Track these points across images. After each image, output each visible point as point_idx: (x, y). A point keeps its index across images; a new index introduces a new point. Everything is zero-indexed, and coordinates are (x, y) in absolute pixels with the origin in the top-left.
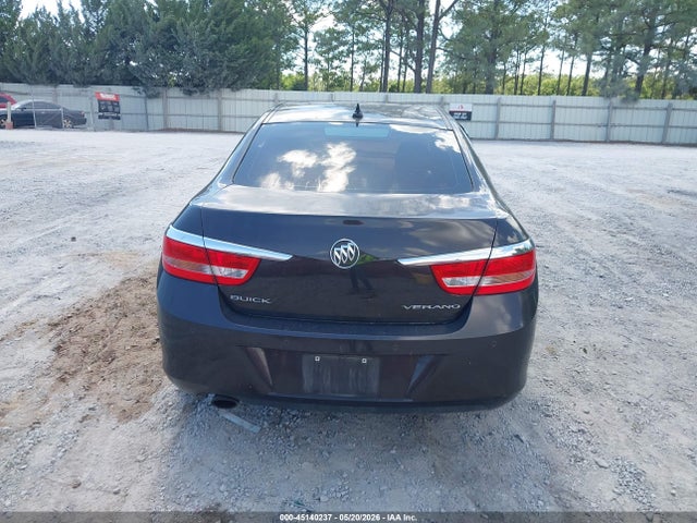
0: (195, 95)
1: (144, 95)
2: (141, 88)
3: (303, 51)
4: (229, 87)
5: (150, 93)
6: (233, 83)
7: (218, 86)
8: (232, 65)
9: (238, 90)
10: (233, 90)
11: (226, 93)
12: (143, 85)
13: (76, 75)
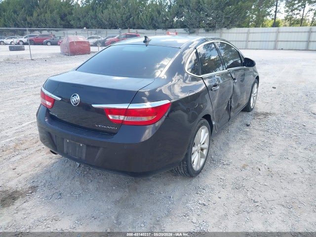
0: (210, 32)
1: (188, 32)
2: (187, 29)
3: (275, 7)
4: (225, 27)
5: (191, 31)
6: (228, 25)
7: (221, 27)
8: (227, 16)
9: (230, 28)
10: (228, 29)
11: (225, 30)
12: (188, 28)
13: (163, 25)
